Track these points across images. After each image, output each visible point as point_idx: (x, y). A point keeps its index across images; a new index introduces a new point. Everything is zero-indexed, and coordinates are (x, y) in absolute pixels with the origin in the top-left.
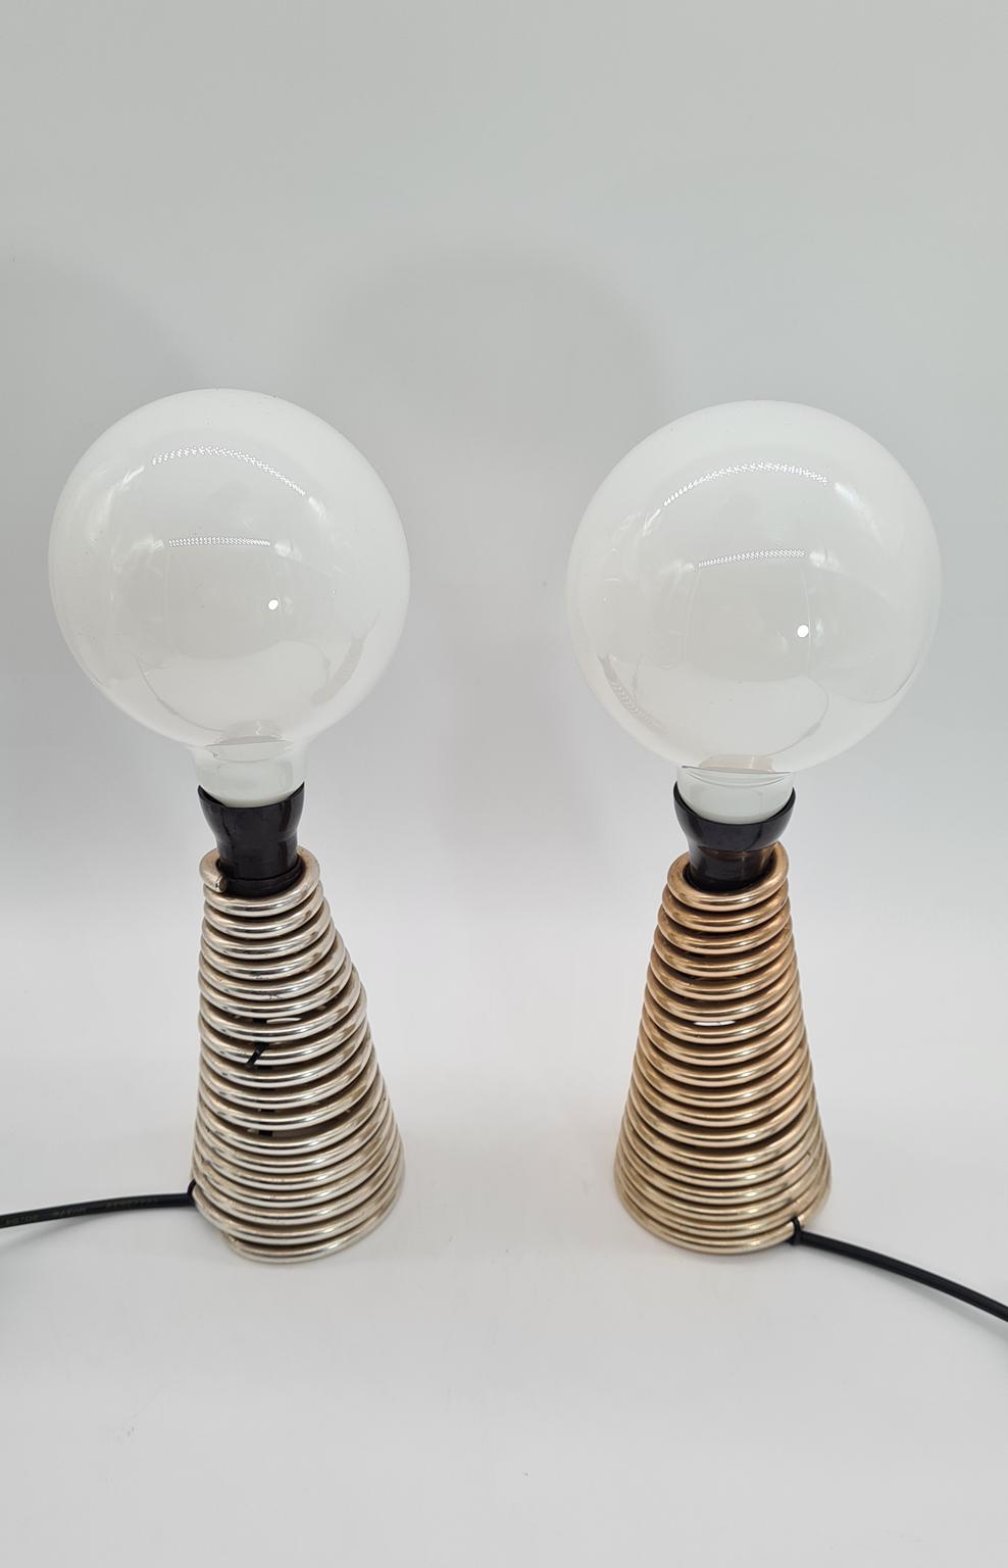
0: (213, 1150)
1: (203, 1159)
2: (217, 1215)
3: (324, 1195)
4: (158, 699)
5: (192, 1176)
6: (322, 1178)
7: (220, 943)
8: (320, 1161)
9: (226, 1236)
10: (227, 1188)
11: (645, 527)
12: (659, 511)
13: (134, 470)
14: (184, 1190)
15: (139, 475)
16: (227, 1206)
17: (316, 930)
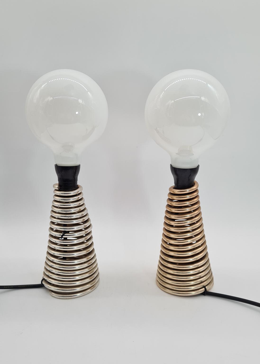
4: (50, 136)
11: (161, 96)
12: (164, 92)
13: (44, 84)
15: (46, 85)
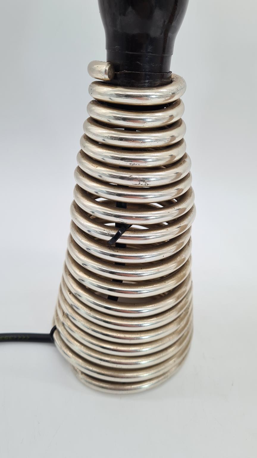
0: (71, 307)
1: (63, 313)
2: (70, 354)
3: (146, 350)
5: (54, 322)
6: (146, 337)
7: (101, 133)
8: (147, 324)
9: (74, 370)
10: (78, 335)
14: (48, 332)
16: (76, 347)
17: (176, 135)
